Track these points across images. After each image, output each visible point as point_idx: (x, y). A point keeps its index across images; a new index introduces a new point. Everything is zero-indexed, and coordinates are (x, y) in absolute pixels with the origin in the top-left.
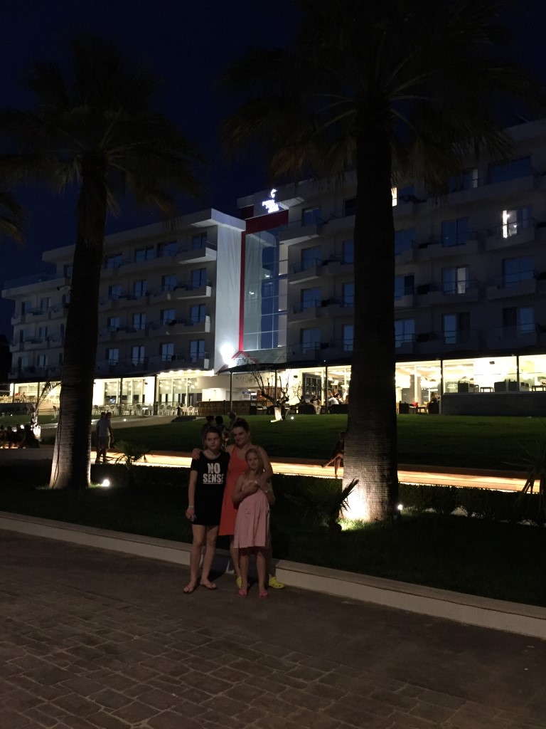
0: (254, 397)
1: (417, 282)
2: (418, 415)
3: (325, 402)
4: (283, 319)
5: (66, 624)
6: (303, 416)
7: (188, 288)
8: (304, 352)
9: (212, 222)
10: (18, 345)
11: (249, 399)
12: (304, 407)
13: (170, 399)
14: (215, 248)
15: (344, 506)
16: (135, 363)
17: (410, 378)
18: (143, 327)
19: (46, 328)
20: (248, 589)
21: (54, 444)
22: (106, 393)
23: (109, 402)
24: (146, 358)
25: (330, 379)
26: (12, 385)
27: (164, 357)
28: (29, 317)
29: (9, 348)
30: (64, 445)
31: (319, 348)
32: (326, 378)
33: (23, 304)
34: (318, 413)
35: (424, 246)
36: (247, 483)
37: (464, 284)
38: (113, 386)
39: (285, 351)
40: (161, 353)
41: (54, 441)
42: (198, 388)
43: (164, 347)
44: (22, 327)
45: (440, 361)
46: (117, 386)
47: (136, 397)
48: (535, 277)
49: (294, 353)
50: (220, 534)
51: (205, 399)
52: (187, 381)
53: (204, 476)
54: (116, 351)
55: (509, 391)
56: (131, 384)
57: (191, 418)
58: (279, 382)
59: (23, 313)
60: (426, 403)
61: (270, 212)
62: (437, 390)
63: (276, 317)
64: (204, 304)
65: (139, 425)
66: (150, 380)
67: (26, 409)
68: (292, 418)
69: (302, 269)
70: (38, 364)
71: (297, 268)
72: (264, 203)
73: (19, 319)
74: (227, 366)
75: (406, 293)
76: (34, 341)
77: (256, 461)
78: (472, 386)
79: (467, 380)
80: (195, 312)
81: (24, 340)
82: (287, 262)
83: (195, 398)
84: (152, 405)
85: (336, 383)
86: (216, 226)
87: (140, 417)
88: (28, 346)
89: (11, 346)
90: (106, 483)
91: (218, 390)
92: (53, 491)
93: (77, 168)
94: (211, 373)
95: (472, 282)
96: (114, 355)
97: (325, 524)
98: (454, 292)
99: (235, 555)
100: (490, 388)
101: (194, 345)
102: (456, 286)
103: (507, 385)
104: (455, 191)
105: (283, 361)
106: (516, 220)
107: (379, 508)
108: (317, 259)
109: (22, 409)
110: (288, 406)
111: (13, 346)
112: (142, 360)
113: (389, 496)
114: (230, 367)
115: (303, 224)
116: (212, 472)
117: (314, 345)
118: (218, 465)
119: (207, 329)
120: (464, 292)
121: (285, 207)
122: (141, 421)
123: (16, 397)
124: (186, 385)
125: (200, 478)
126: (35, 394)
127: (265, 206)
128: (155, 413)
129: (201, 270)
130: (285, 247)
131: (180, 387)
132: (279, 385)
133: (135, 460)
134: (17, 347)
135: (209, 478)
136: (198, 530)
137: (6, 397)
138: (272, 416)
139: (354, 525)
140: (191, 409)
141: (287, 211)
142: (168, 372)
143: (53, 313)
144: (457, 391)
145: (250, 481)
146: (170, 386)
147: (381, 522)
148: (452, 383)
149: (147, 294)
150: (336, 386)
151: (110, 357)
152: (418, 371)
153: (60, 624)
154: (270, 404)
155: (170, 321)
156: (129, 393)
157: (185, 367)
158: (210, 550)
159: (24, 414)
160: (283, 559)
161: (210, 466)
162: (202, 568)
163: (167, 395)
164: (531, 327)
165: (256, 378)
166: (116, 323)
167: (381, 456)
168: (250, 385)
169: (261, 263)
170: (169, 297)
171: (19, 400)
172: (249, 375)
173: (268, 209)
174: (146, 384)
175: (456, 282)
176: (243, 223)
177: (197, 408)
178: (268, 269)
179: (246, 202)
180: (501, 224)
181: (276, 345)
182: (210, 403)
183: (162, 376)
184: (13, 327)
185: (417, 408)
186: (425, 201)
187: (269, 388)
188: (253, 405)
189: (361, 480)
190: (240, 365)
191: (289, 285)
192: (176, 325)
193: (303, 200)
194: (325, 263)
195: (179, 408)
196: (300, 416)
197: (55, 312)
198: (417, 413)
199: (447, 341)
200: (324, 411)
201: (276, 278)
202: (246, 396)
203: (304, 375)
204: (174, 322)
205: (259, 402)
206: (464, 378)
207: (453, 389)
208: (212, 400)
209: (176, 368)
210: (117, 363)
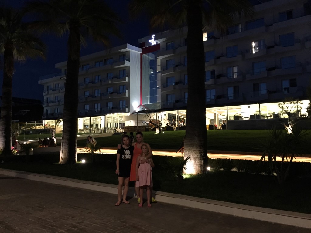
0: (147, 124)
1: (216, 73)
2: (218, 130)
3: (178, 125)
4: (159, 90)
5: (64, 220)
6: (168, 131)
7: (118, 78)
8: (168, 104)
9: (127, 49)
10: (46, 104)
11: (145, 125)
12: (168, 128)
13: (112, 125)
14: (129, 61)
15: (184, 168)
16: (96, 111)
17: (214, 114)
18: (99, 95)
19: (58, 97)
20: (143, 204)
21: (61, 145)
22: (84, 124)
23: (85, 128)
24: (101, 109)
25: (180, 116)
26: (44, 121)
27: (108, 108)
28: (50, 92)
29: (42, 105)
30: (65, 145)
31: (175, 103)
32: (178, 115)
33: (48, 87)
34: (175, 130)
35: (219, 58)
36: (142, 159)
37: (236, 74)
38: (87, 121)
39: (160, 104)
40: (107, 106)
41: (61, 144)
42: (123, 121)
43: (109, 103)
44: (48, 96)
45: (226, 107)
46: (89, 120)
47: (97, 125)
48: (267, 70)
49: (164, 105)
50: (130, 181)
51: (126, 125)
52: (119, 118)
53: (123, 156)
54: (88, 106)
55: (256, 119)
56: (95, 120)
57: (121, 133)
58: (158, 117)
59: (48, 90)
60: (220, 125)
61: (152, 44)
62: (225, 119)
63: (156, 90)
64: (125, 85)
65: (98, 137)
66: (103, 117)
67: (50, 131)
68: (164, 132)
69: (167, 69)
70: (55, 112)
71: (165, 68)
72: (150, 41)
73: (46, 93)
74: (136, 111)
75: (211, 78)
76: (52, 102)
77: (146, 150)
78: (240, 117)
79: (238, 115)
80: (121, 88)
81: (48, 102)
82: (160, 66)
83: (122, 125)
84: (104, 128)
85: (182, 117)
86: (130, 51)
87: (99, 133)
88: (50, 104)
89: (43, 105)
90: (83, 161)
91: (132, 121)
92: (61, 165)
93: (67, 26)
94: (129, 114)
95: (239, 72)
96: (87, 107)
97: (176, 176)
98: (232, 77)
99: (137, 190)
100: (248, 118)
101: (121, 102)
102: (233, 74)
103: (255, 117)
104: (232, 33)
105: (159, 108)
106: (258, 46)
107: (199, 169)
108: (173, 64)
109: (48, 131)
110: (162, 127)
111: (44, 104)
112: (99, 109)
113: (204, 163)
114: (137, 111)
115: (167, 50)
116: (126, 154)
117: (172, 102)
118: (129, 151)
119: (127, 96)
120: (236, 77)
121: (159, 42)
122: (98, 135)
123: (46, 126)
124: (118, 119)
125: (121, 157)
126: (54, 125)
127: (150, 42)
128: (105, 132)
129: (123, 70)
130: (159, 59)
131: (116, 121)
132: (158, 119)
133: (96, 151)
134: (46, 105)
135: (125, 157)
136: (120, 179)
137: (41, 126)
138: (155, 132)
139: (189, 176)
140: (120, 130)
141: (160, 44)
142: (110, 114)
143: (60, 90)
144: (234, 119)
145: (143, 158)
146: (111, 120)
147: (200, 175)
148: (232, 116)
149: (101, 81)
150: (182, 119)
151: (86, 108)
152: (217, 111)
153: (62, 220)
154: (154, 127)
155: (111, 93)
156: (94, 123)
157: (117, 112)
158: (126, 188)
159: (48, 133)
160: (158, 191)
161: (125, 152)
162: (123, 196)
163: (110, 124)
164: (265, 91)
165: (148, 116)
166: (88, 94)
167: (200, 147)
168: (145, 119)
169: (149, 66)
170: (110, 82)
171: (47, 127)
172: (145, 115)
173: (152, 43)
174: (101, 119)
175: (233, 73)
176: (141, 49)
177: (123, 129)
178: (152, 69)
179: (142, 40)
180: (252, 48)
181: (156, 102)
182: (128, 127)
183: (108, 116)
184: (43, 96)
185: (217, 127)
186: (219, 38)
187: (153, 120)
188: (147, 127)
189: (191, 157)
190: (141, 110)
191: (161, 76)
192: (114, 94)
193: (166, 39)
194: (177, 66)
195: (115, 129)
196: (167, 131)
197: (61, 89)
198: (217, 129)
199: (230, 98)
200: (177, 129)
201: (156, 73)
202: (144, 124)
203: (169, 114)
204: (112, 93)
205: (150, 126)
206: (237, 114)
207: (232, 119)
208: (129, 126)
209: (113, 112)
210: (88, 111)
